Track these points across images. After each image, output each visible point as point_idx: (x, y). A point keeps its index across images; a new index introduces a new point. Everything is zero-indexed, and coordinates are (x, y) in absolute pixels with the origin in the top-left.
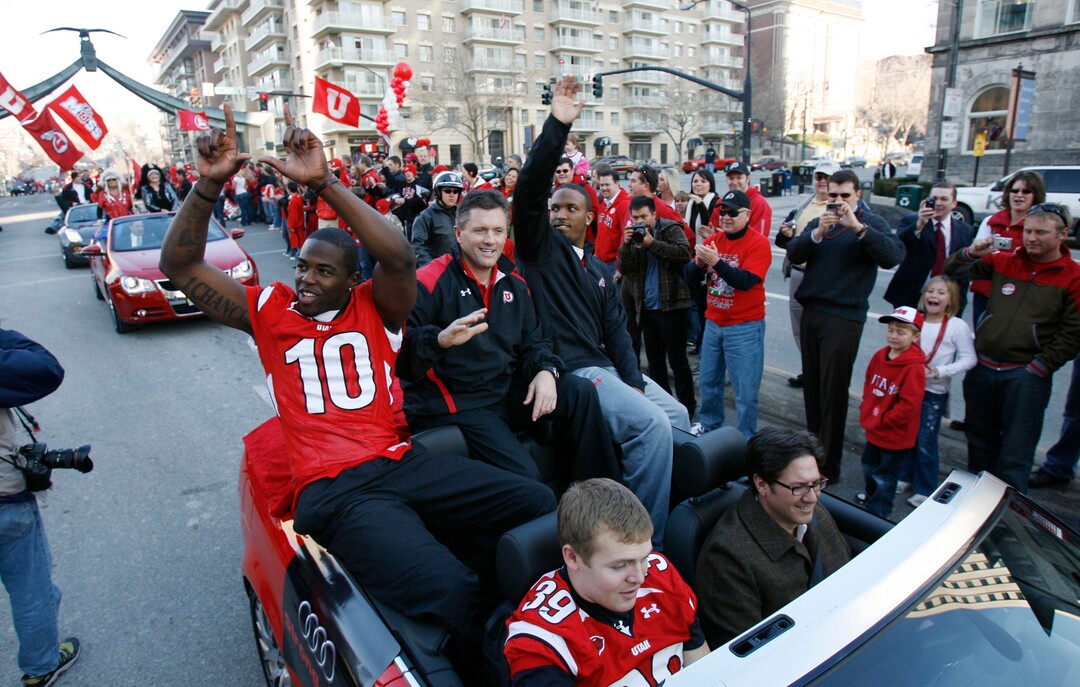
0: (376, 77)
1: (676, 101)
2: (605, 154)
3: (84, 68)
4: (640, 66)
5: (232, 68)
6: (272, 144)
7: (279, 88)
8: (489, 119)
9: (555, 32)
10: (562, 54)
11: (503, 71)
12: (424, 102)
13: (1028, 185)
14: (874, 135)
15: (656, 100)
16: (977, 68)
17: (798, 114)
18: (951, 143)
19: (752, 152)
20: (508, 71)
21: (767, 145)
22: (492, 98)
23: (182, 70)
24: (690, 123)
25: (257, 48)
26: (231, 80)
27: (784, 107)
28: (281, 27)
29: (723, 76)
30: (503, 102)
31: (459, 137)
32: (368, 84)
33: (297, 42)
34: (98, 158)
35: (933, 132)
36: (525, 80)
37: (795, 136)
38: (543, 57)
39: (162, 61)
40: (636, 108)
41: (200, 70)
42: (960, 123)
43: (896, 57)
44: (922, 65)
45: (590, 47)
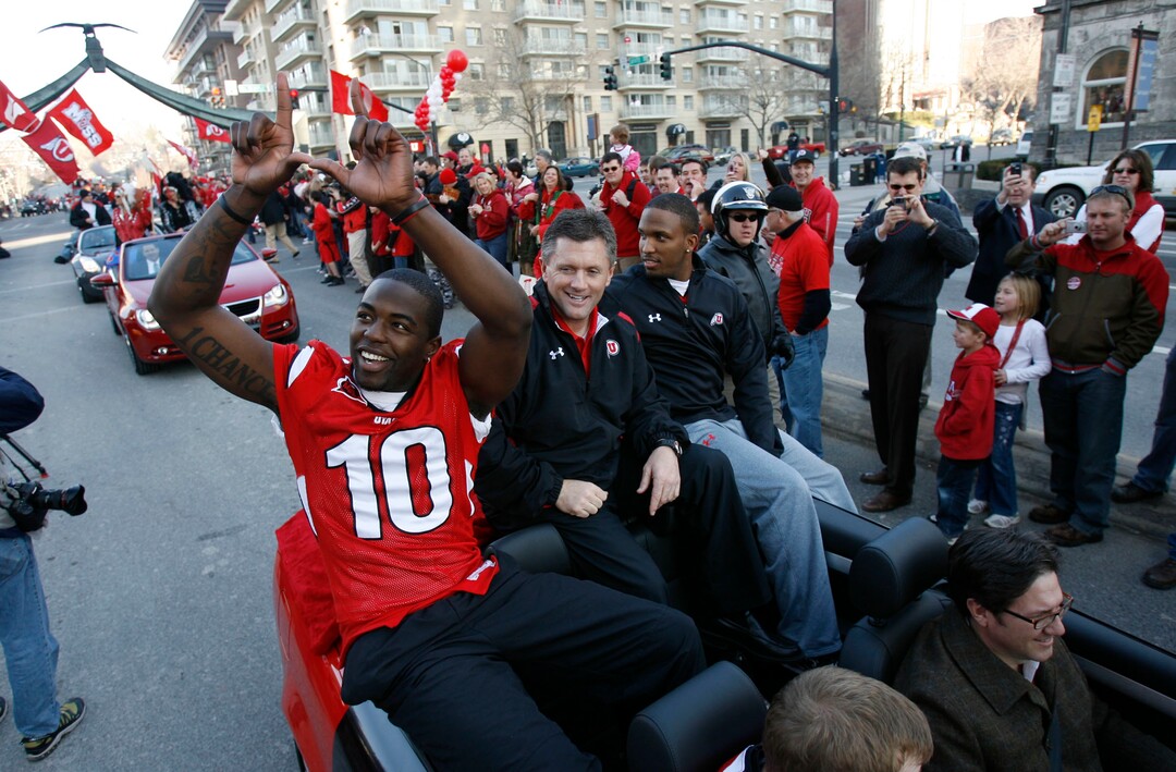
0: (419, 66)
1: (756, 81)
2: (679, 143)
3: (91, 69)
4: (716, 41)
5: (258, 62)
6: (307, 146)
7: (311, 83)
8: (547, 109)
9: (619, 7)
10: (627, 31)
11: (561, 53)
12: (473, 92)
13: (1134, 162)
14: (981, 109)
15: (734, 79)
16: (1093, 29)
17: (895, 89)
18: (1062, 117)
19: (841, 135)
20: (566, 53)
21: (861, 126)
22: (549, 84)
23: (203, 66)
24: (774, 104)
25: (285, 38)
26: (258, 76)
27: (879, 82)
28: (310, 13)
29: (809, 50)
30: (563, 89)
31: (514, 130)
32: (410, 74)
33: (329, 29)
34: (117, 170)
35: (1043, 105)
36: (585, 63)
37: (892, 115)
38: (605, 35)
39: (179, 58)
40: (712, 90)
41: (223, 65)
42: (1074, 93)
43: (1006, 20)
44: (1035, 28)
45: (658, 21)
